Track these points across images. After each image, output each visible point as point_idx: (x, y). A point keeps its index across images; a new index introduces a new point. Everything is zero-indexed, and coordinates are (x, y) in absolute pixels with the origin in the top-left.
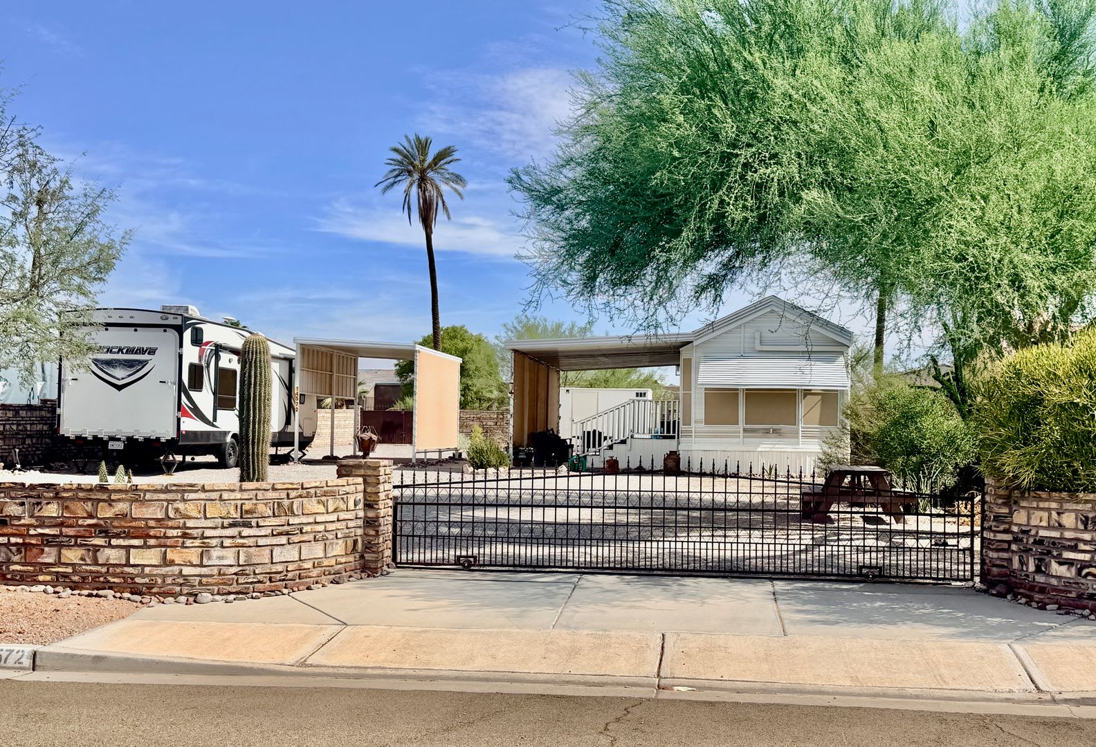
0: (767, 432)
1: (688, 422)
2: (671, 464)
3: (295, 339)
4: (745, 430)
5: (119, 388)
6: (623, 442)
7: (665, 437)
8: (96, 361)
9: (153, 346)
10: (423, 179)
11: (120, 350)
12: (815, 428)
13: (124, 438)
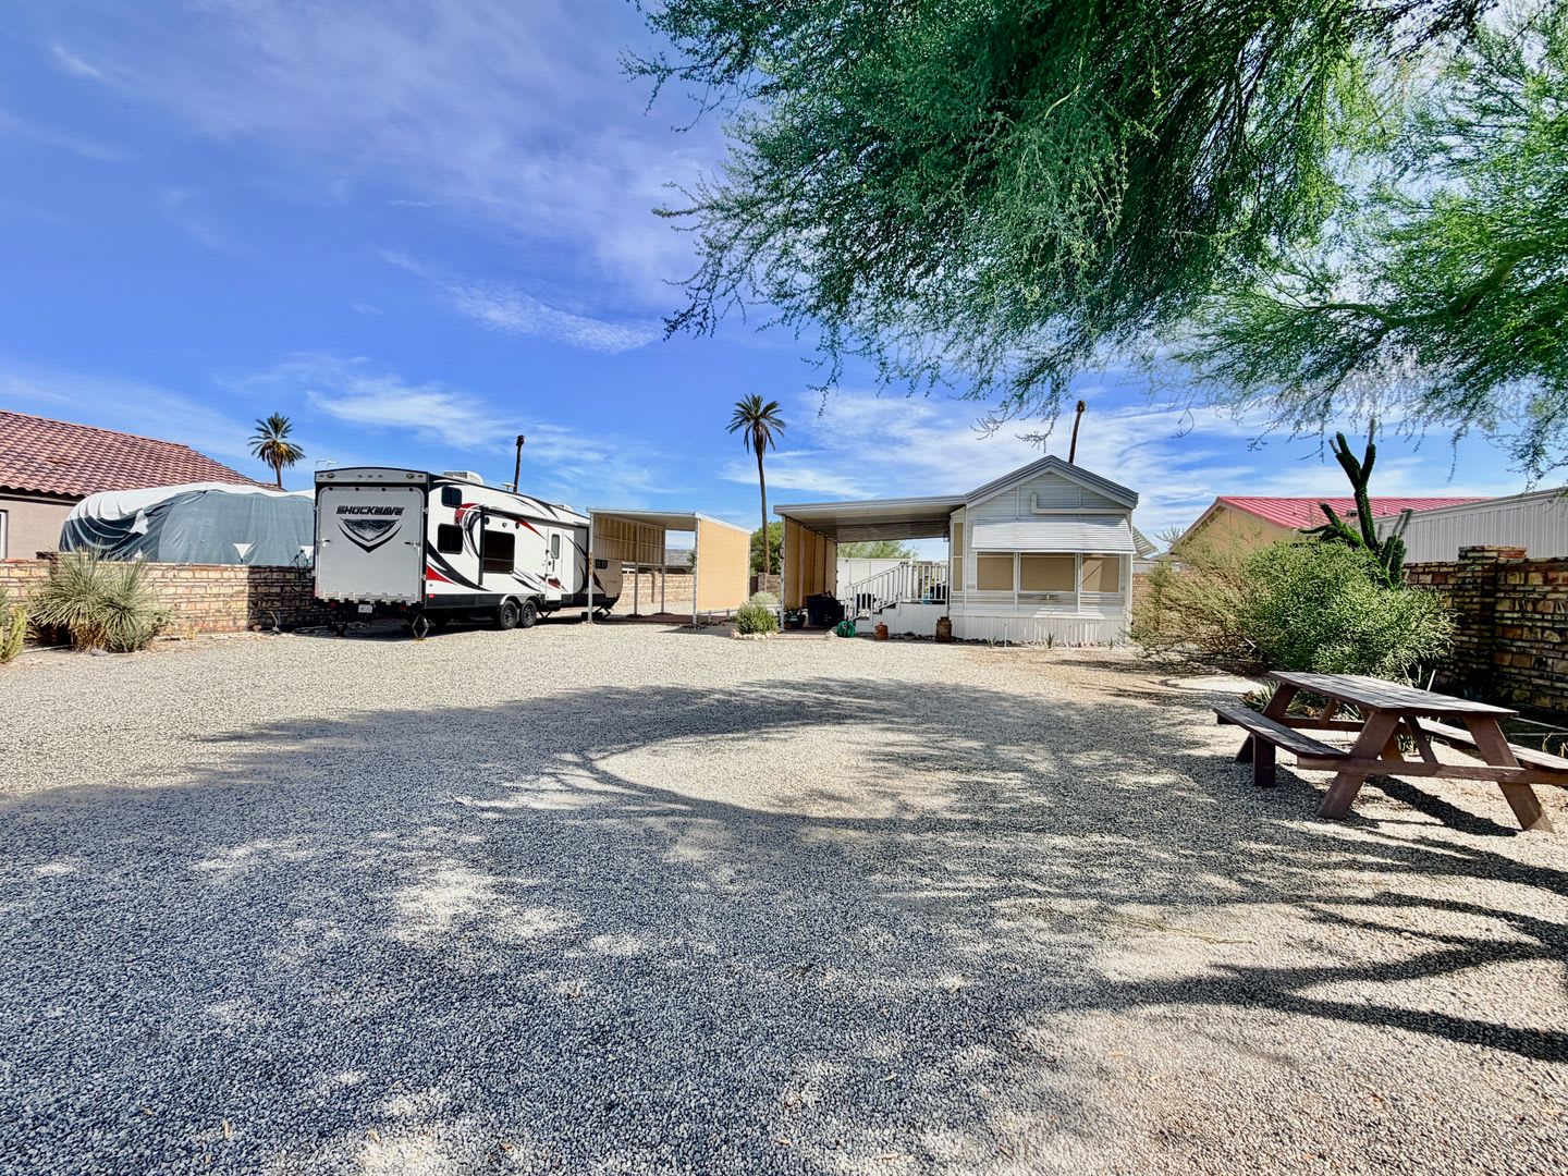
0: (1044, 598)
1: (959, 587)
2: (943, 630)
3: (587, 510)
4: (1020, 596)
5: (369, 549)
6: (893, 606)
7: (935, 603)
8: (347, 522)
9: (400, 506)
10: (757, 424)
11: (370, 510)
12: (1095, 595)
13: (372, 602)
